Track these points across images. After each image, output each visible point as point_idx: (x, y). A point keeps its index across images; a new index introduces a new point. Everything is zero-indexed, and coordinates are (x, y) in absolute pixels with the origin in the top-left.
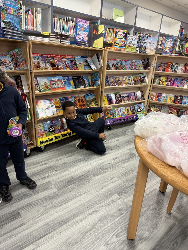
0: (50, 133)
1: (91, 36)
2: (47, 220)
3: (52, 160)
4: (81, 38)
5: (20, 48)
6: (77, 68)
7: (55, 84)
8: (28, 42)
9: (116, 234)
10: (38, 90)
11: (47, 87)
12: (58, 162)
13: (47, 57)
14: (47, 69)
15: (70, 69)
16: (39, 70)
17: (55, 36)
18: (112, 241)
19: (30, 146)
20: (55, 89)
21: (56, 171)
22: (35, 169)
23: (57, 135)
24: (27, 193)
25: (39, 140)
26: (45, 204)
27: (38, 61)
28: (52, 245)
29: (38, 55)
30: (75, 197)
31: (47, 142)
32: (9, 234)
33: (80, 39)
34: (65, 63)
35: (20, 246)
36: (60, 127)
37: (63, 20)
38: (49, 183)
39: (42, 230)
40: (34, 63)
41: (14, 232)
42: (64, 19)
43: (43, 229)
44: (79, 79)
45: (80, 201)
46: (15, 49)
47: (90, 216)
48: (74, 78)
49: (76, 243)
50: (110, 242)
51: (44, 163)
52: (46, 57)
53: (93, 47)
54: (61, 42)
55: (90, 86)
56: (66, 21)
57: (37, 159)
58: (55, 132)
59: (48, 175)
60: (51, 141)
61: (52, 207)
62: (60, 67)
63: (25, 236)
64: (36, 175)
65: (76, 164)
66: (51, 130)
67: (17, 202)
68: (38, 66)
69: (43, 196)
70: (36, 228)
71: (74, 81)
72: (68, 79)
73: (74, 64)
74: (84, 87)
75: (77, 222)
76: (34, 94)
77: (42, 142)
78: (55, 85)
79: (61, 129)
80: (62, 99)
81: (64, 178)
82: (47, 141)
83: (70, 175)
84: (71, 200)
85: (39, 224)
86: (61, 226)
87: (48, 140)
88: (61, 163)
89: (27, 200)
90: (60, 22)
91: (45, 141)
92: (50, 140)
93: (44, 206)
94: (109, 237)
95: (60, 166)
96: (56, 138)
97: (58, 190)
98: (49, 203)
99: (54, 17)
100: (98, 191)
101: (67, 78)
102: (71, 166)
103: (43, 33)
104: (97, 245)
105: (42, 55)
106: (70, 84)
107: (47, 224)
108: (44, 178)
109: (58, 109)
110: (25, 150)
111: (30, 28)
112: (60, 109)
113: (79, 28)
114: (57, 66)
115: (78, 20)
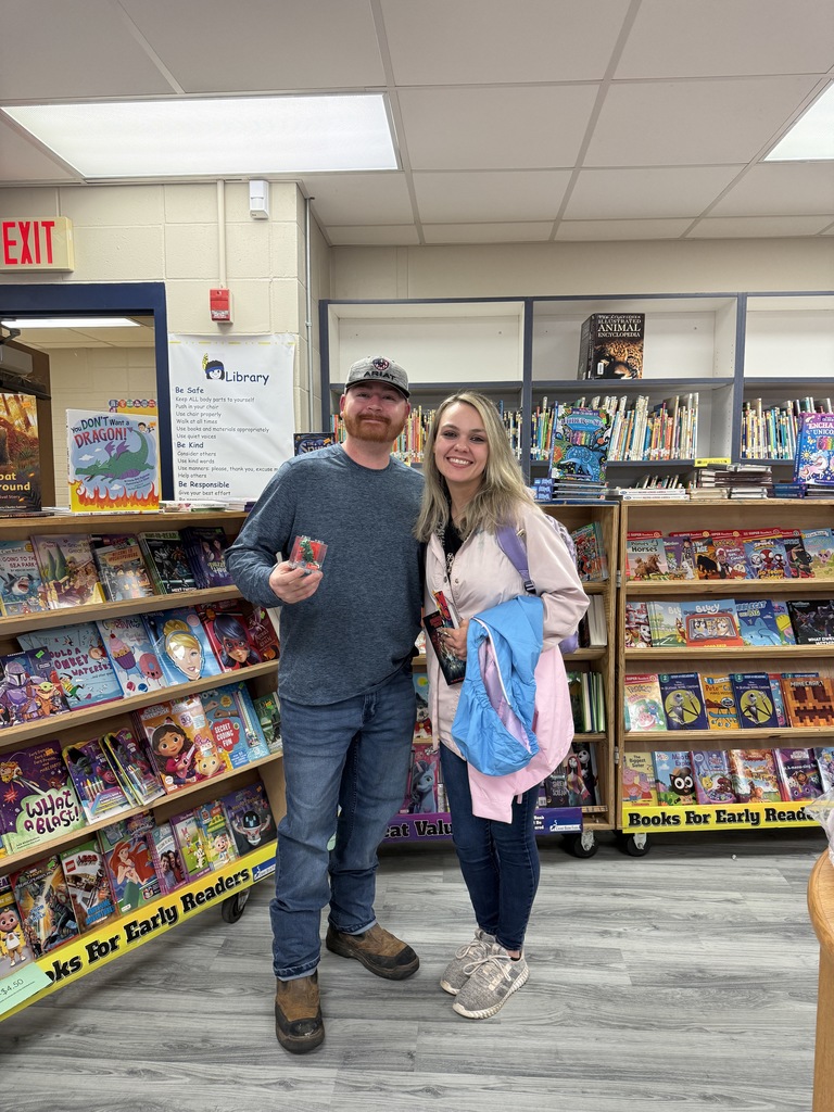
0: (673, 796)
3: (655, 892)
4: (821, 473)
5: (599, 521)
6: (807, 573)
7: (703, 625)
8: (616, 507)
10: (643, 640)
12: (675, 904)
13: (688, 540)
14: (681, 577)
16: (651, 582)
19: (595, 822)
20: (700, 641)
21: (656, 928)
22: (589, 900)
23: (700, 810)
24: (540, 953)
25: (627, 808)
26: (574, 1003)
27: (654, 552)
28: (543, 1107)
29: (657, 535)
30: (677, 1028)
31: (654, 823)
33: (816, 476)
34: (763, 556)
35: (469, 1064)
36: (720, 782)
37: (781, 410)
38: (616, 952)
39: (537, 1061)
40: (639, 561)
42: (786, 410)
43: (538, 1058)
44: (816, 611)
45: (690, 1044)
47: (700, 1100)
48: (793, 607)
51: (628, 891)
52: (685, 541)
54: (730, 493)
56: (791, 413)
57: (610, 873)
58: (694, 798)
59: (621, 930)
60: (669, 823)
61: (591, 1020)
62: (733, 570)
63: (488, 1048)
64: (584, 917)
65: (740, 935)
66: (679, 784)
68: (651, 569)
69: (580, 981)
71: (792, 616)
72: (769, 608)
73: (795, 558)
75: (647, 1094)
76: (621, 650)
77: (635, 819)
78: (706, 627)
79: (721, 791)
80: (739, 679)
81: (672, 959)
82: (655, 821)
83: (695, 960)
84: (660, 1027)
85: (534, 1042)
86: (593, 1077)
87: (658, 818)
88: (684, 912)
90: (767, 422)
91: (648, 818)
92: (665, 820)
93: (569, 1007)
95: (675, 919)
96: (691, 817)
97: (634, 985)
98: (586, 1006)
99: (745, 410)
100: (779, 1048)
101: (762, 605)
102: (718, 934)
103: (699, 462)
105: (671, 535)
106: (772, 626)
107: (557, 1053)
108: (604, 933)
109: (715, 711)
110: (575, 828)
111: (658, 453)
112: (723, 716)
113: (810, 441)
114: (719, 568)
115: (807, 420)
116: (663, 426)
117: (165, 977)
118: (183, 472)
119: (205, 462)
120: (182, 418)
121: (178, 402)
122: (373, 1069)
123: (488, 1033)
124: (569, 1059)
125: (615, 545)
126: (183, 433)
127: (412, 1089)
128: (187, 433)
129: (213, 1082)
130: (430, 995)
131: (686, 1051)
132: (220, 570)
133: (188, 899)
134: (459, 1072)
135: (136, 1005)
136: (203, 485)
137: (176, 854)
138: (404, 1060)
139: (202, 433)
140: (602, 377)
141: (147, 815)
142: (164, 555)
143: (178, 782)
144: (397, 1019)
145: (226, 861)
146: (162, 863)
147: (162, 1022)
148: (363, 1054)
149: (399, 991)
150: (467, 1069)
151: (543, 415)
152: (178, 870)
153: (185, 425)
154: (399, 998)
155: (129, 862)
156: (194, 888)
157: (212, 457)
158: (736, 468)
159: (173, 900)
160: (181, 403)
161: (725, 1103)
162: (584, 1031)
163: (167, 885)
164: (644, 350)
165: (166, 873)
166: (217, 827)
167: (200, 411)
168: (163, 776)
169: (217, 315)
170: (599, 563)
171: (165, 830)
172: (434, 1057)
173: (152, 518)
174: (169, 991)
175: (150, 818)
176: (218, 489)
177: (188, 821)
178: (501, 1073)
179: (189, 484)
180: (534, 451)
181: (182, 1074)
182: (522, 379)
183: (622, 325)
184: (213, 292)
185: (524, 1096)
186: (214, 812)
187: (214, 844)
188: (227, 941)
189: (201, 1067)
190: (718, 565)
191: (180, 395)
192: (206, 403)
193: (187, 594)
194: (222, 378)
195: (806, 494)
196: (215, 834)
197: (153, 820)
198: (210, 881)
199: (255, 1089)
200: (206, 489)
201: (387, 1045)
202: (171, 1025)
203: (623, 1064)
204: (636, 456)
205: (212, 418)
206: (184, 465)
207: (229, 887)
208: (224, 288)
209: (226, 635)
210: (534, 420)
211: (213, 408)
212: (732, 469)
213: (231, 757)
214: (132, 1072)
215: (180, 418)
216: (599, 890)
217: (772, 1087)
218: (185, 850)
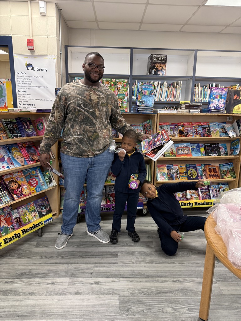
1: (230, 102)
2: (134, 268)
4: (216, 106)
5: (151, 119)
6: (210, 135)
8: (156, 115)
9: (189, 308)
11: (172, 153)
13: (177, 125)
14: (174, 136)
15: (201, 136)
17: (184, 107)
18: (182, 310)
20: (180, 155)
24: (130, 243)
26: (139, 257)
27: (167, 129)
28: (129, 286)
29: (168, 124)
30: (167, 263)
32: (104, 265)
33: (214, 106)
34: (195, 131)
36: (182, 195)
37: (206, 87)
41: (108, 265)
42: (207, 87)
43: (128, 272)
44: (212, 147)
45: (170, 267)
46: (147, 120)
47: (172, 282)
48: (205, 145)
49: (148, 294)
50: (179, 310)
52: (176, 126)
53: (233, 113)
54: (189, 111)
55: (227, 154)
59: (153, 236)
61: (143, 261)
62: (189, 134)
63: (114, 271)
67: (119, 246)
70: (124, 270)
71: (205, 148)
72: (198, 146)
73: (207, 131)
74: (217, 155)
75: (158, 281)
78: (182, 151)
79: (183, 197)
80: (188, 166)
84: (163, 263)
85: (127, 268)
86: (143, 277)
89: (127, 248)
90: (201, 90)
93: (137, 258)
94: (181, 306)
97: (156, 252)
98: (142, 258)
99: (195, 87)
100: (194, 267)
101: (197, 145)
103: (181, 102)
104: (165, 305)
105: (172, 124)
106: (199, 151)
107: (133, 271)
109: (182, 175)
110: (142, 208)
111: (170, 99)
112: (184, 176)
113: (213, 96)
114: (185, 134)
115: (213, 89)
116: (171, 91)
117: (18, 254)
118: (20, 100)
119: (27, 97)
120: (19, 82)
121: (18, 77)
122: (80, 278)
123: (114, 266)
124: (137, 272)
125: (155, 126)
126: (19, 87)
127: (91, 283)
128: (21, 87)
129: (31, 284)
130: (98, 256)
131: (169, 269)
132: (29, 132)
133: (24, 231)
134: (105, 277)
135: (9, 262)
136: (27, 105)
137: (19, 218)
138: (89, 275)
139: (26, 88)
140: (154, 74)
141: (10, 207)
142: (11, 126)
143: (18, 197)
144: (88, 263)
145: (36, 219)
146: (15, 221)
147: (17, 267)
148: (77, 274)
149: (89, 256)
150: (108, 276)
151: (136, 86)
152: (20, 223)
153: (20, 85)
154: (88, 257)
155: (4, 221)
156: (26, 228)
157: (29, 96)
158: (191, 104)
159: (19, 231)
160: (19, 77)
161: (179, 283)
162: (141, 265)
163: (17, 227)
164: (166, 66)
165: (16, 224)
166: (32, 210)
167: (24, 80)
168: (13, 195)
169: (29, 48)
170: (151, 132)
171: (15, 211)
172: (98, 274)
173: (5, 114)
174: (19, 258)
175: (10, 208)
176: (32, 106)
177: (23, 208)
178: (117, 277)
179: (22, 104)
180: (133, 97)
181: (22, 282)
182: (129, 74)
183: (160, 58)
184: (28, 40)
185: (123, 283)
186: (31, 205)
187: (32, 215)
188: (37, 243)
189: (28, 280)
190: (185, 133)
191: (18, 75)
192: (27, 78)
193: (18, 139)
194: (32, 69)
195: (211, 112)
196: (32, 212)
197: (12, 208)
198: (31, 225)
199: (44, 285)
200: (28, 106)
201: (84, 271)
202: (19, 268)
203: (152, 273)
204: (163, 100)
205: (29, 83)
206: (20, 98)
207: (37, 227)
208: (32, 39)
209: (30, 152)
210: (133, 87)
211: (29, 79)
212: (190, 104)
213: (36, 189)
214: (7, 282)
215: (18, 82)
216: (147, 225)
217: (192, 278)
218: (22, 217)
